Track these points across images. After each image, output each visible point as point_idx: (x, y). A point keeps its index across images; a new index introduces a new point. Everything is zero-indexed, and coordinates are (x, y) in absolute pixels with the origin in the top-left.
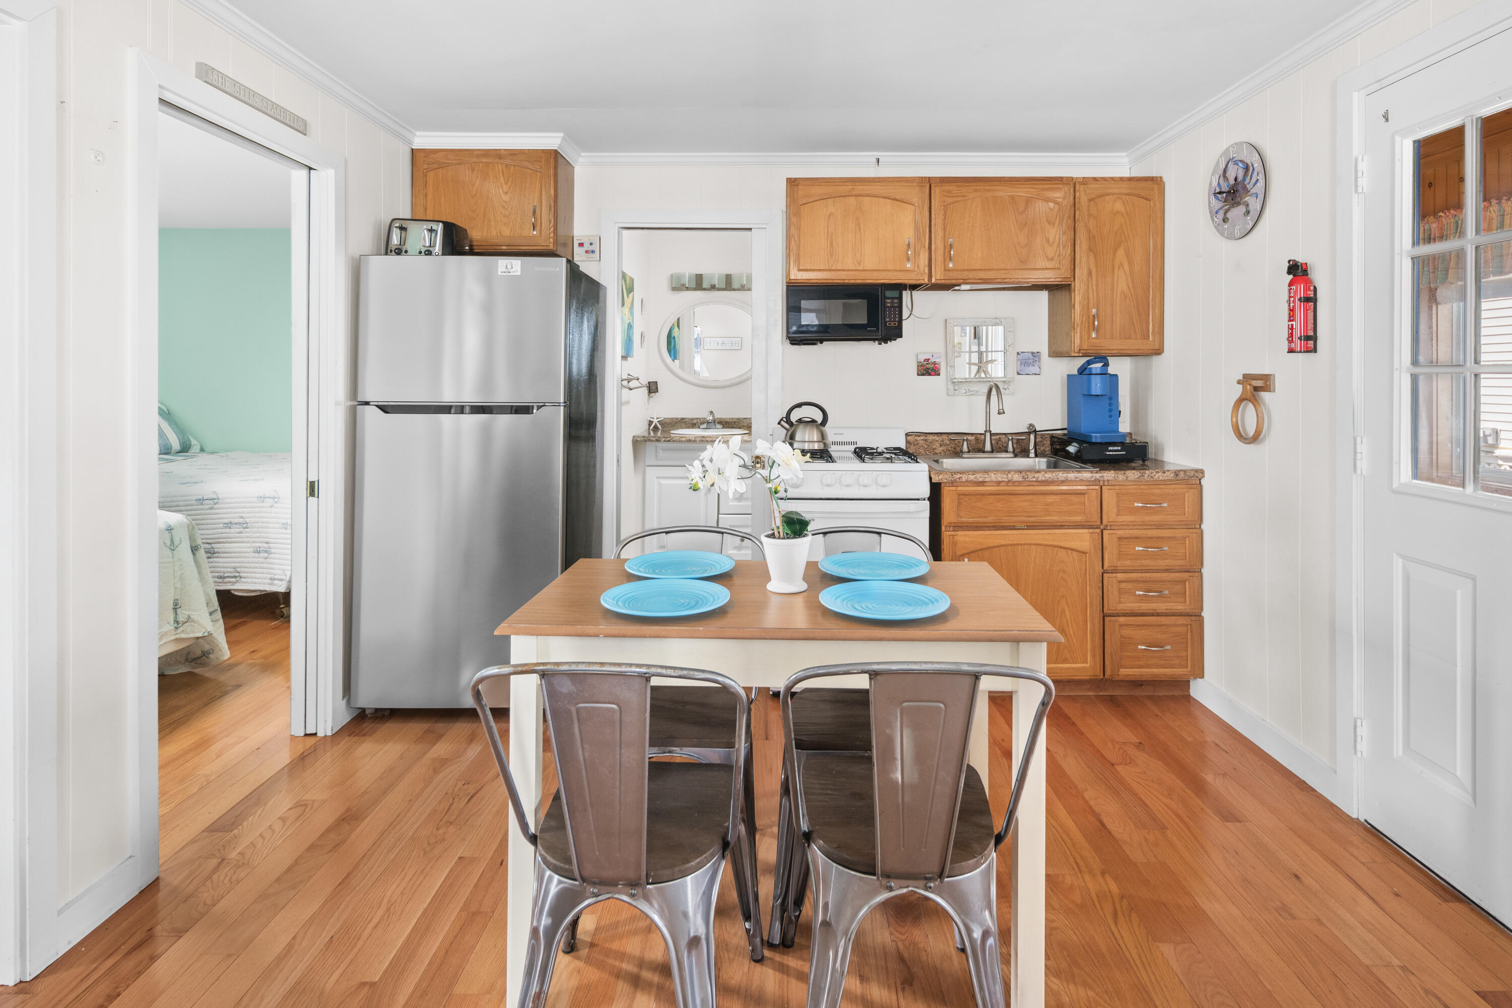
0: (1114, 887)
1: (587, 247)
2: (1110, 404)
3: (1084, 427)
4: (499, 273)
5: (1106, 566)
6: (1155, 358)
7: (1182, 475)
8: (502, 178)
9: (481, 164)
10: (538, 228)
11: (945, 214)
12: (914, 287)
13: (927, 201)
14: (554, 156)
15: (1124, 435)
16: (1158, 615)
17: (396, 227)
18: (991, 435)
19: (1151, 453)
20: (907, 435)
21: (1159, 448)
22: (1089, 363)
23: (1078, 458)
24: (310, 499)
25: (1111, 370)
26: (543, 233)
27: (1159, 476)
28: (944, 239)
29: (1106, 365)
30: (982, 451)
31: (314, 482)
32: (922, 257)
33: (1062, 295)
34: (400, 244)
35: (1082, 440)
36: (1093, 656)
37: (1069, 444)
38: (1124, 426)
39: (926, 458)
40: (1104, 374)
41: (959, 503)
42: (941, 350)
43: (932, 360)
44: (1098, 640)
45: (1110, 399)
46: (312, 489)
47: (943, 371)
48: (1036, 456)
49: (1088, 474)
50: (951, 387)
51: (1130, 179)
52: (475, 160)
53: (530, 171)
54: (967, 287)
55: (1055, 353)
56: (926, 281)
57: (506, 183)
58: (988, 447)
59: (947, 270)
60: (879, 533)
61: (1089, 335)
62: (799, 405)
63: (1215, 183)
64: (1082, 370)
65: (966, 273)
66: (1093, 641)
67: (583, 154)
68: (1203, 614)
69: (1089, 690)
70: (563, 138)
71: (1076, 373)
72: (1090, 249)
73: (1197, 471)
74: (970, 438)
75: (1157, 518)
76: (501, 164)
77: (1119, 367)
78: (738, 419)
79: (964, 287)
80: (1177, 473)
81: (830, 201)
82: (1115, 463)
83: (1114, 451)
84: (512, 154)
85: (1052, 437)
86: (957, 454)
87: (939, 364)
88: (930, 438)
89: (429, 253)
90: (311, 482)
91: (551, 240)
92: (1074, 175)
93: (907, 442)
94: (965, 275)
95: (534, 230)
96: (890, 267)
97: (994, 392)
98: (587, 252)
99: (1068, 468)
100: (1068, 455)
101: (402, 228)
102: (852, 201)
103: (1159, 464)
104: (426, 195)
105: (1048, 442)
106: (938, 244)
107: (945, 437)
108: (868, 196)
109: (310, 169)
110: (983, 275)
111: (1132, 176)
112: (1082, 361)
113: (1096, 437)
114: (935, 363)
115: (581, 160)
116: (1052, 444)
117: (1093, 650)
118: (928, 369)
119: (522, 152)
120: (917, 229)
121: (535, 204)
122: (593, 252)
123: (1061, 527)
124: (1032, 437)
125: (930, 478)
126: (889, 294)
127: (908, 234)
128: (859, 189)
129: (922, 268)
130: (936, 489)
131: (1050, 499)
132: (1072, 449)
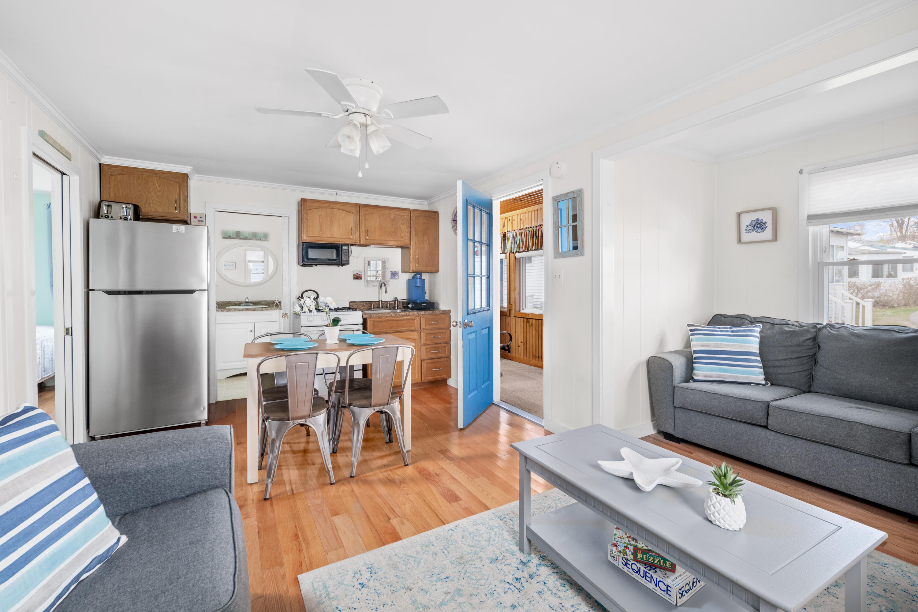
0: (427, 425)
1: (198, 218)
2: (423, 290)
3: (414, 298)
4: (173, 231)
5: (422, 343)
6: (437, 274)
7: (445, 312)
8: (157, 184)
9: (144, 176)
10: (178, 209)
11: (365, 219)
12: (352, 245)
13: (358, 213)
14: (185, 177)
15: (427, 300)
16: (438, 358)
17: (105, 205)
18: (382, 302)
19: (435, 305)
20: (350, 303)
21: (438, 304)
22: (415, 275)
23: (412, 308)
24: (66, 336)
25: (423, 278)
26: (181, 212)
27: (438, 312)
28: (365, 228)
29: (421, 276)
30: (379, 308)
31: (69, 328)
32: (357, 234)
33: (405, 250)
34: (107, 213)
35: (414, 303)
36: (418, 374)
37: (409, 304)
38: (427, 297)
39: (360, 310)
40: (421, 279)
41: (373, 325)
42: (363, 270)
43: (359, 273)
44: (420, 369)
45: (423, 288)
46: (68, 332)
47: (363, 278)
48: (398, 309)
49: (416, 313)
50: (366, 284)
51: (428, 211)
52: (140, 173)
53: (173, 182)
54: (373, 246)
55: (404, 271)
56: (358, 243)
57: (159, 186)
58: (381, 306)
59: (366, 239)
60: (353, 330)
61: (416, 265)
62: (307, 291)
63: (453, 217)
64: (413, 278)
65: (373, 241)
66: (418, 369)
67: (196, 175)
68: (451, 357)
69: (417, 387)
70: (192, 169)
71: (411, 278)
72: (416, 235)
73: (449, 310)
74: (374, 303)
75: (437, 326)
76: (156, 177)
77: (425, 276)
78: (260, 301)
79: (372, 246)
80: (443, 311)
81: (320, 209)
82: (424, 309)
83: (423, 305)
84: (163, 173)
85: (403, 302)
86: (370, 309)
87: (362, 275)
88: (359, 303)
89: (126, 219)
90: (67, 328)
91: (186, 216)
92: (410, 208)
93: (350, 305)
94: (373, 242)
95: (176, 210)
96: (344, 237)
97: (383, 284)
98: (198, 221)
99: (408, 311)
100: (408, 308)
101: (109, 206)
102: (329, 210)
103: (438, 309)
104: (110, 188)
105: (401, 304)
106: (362, 229)
107: (364, 303)
108: (336, 209)
109: (63, 174)
110: (379, 242)
111: (429, 210)
112: (413, 274)
113: (418, 301)
114: (360, 275)
115: (194, 177)
116: (403, 305)
117: (418, 372)
118: (357, 277)
119: (168, 173)
120: (355, 223)
121: (176, 198)
122: (202, 221)
123: (408, 331)
124: (396, 302)
125: (363, 317)
126: (344, 248)
127: (351, 225)
128: (332, 206)
129: (357, 238)
130: (365, 320)
131: (404, 322)
132: (410, 306)
